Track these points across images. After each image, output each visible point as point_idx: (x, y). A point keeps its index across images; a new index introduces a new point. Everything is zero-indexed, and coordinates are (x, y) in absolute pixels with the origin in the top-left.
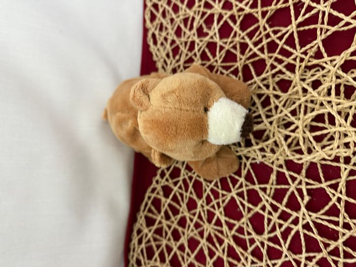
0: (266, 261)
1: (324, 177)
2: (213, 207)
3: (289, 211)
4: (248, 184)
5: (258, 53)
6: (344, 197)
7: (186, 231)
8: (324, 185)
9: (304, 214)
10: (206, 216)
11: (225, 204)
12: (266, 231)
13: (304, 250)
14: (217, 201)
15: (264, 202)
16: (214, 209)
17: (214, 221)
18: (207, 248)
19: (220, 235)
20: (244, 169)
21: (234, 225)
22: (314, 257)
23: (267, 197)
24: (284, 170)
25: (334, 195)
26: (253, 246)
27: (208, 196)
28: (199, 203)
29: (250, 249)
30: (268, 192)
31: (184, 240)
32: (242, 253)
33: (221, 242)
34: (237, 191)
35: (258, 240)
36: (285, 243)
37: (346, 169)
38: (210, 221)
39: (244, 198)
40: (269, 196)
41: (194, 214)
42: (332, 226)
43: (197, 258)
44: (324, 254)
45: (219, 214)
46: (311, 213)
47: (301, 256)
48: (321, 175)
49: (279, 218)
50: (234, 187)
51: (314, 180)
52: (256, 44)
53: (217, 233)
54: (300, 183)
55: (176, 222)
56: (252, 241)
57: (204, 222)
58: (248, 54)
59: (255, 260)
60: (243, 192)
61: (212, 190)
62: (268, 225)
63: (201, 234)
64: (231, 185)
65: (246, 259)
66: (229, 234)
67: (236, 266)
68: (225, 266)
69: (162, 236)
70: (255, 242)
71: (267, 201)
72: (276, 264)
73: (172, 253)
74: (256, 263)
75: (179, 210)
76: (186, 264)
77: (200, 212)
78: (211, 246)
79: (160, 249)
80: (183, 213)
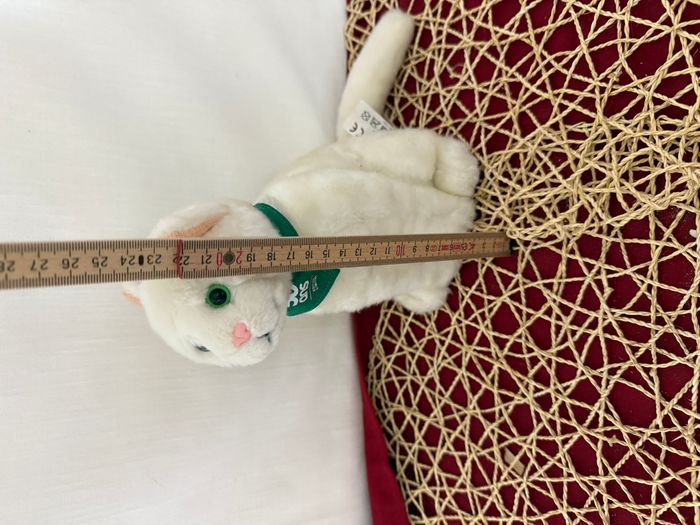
0: (555, 384)
1: (630, 260)
2: (475, 320)
3: (585, 311)
4: (526, 281)
5: (539, 92)
6: (656, 284)
7: (435, 360)
8: (629, 271)
9: (605, 314)
10: (465, 335)
11: (493, 313)
12: (554, 344)
13: (605, 360)
14: (480, 311)
15: (550, 303)
16: (478, 323)
17: (477, 340)
18: (467, 380)
19: (486, 359)
20: (522, 261)
21: (507, 340)
22: (619, 368)
23: (554, 296)
24: (577, 257)
25: (643, 282)
26: (537, 368)
27: (467, 305)
28: (454, 317)
29: (532, 372)
30: (555, 288)
31: (433, 373)
32: (521, 381)
33: (488, 367)
34: (510, 293)
35: (543, 357)
36: (580, 355)
37: (657, 246)
38: (470, 341)
39: (521, 303)
40: (557, 294)
41: (446, 335)
42: (642, 324)
43: (453, 397)
44: (632, 362)
45: (485, 329)
46: (614, 310)
47: (602, 370)
48: (626, 258)
49: (572, 323)
50: (506, 288)
51: (617, 266)
52: (532, 81)
53: (481, 356)
54: (599, 272)
55: (420, 349)
56: (534, 361)
57: (462, 344)
58: (523, 97)
59: (539, 386)
60: (519, 292)
61: (473, 297)
62: (557, 333)
63: (458, 362)
64: (502, 286)
65: (527, 387)
66: (500, 355)
67: (512, 399)
68: (496, 403)
69: (405, 369)
70: (539, 361)
71: (554, 301)
72: (568, 387)
73: (419, 393)
74: (542, 390)
75: (424, 331)
76: (439, 407)
77: (455, 330)
78: (473, 377)
79: (404, 387)
80: (430, 334)
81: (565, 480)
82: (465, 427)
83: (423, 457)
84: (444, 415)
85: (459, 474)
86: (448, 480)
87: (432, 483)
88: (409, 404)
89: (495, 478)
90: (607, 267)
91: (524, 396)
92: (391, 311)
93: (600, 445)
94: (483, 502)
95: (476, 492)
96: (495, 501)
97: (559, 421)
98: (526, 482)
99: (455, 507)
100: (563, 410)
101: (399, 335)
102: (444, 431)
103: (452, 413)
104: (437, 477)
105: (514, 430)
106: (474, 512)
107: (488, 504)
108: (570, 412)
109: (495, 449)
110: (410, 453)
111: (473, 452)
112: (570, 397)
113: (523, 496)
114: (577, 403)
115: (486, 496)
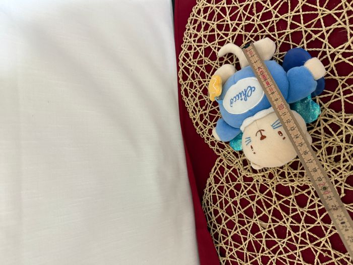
0: (303, 223)
7: (240, 193)
12: (307, 206)
17: (266, 193)
19: (269, 202)
21: (283, 198)
26: (294, 214)
29: (290, 216)
32: (285, 216)
33: (268, 206)
35: (300, 210)
36: (320, 216)
38: (262, 192)
41: (249, 185)
43: (245, 212)
45: (272, 189)
51: (351, 186)
53: (267, 200)
54: (341, 184)
56: (294, 210)
57: (257, 191)
59: (294, 221)
63: (253, 198)
65: (288, 220)
67: (278, 222)
68: (269, 222)
69: (223, 193)
70: (297, 211)
71: (313, 189)
72: (309, 226)
73: (228, 205)
74: (295, 223)
75: (237, 179)
76: (237, 214)
77: (254, 184)
78: (259, 207)
79: (221, 200)
80: (239, 181)
81: (296, 262)
82: (249, 226)
83: (224, 232)
84: (239, 218)
85: (242, 244)
86: (234, 244)
87: (226, 243)
88: (222, 208)
89: (260, 251)
90: (346, 185)
91: (285, 223)
92: (221, 164)
93: (318, 253)
94: (251, 258)
95: (248, 253)
96: (258, 260)
97: (300, 238)
98: (276, 257)
99: (236, 256)
100: (304, 235)
101: (223, 176)
102: (237, 225)
103: (243, 218)
104: (229, 242)
105: (275, 235)
106: (245, 261)
107: (254, 260)
108: (307, 236)
109: (264, 240)
110: (218, 228)
111: (251, 238)
112: (309, 230)
113: (273, 262)
114: (312, 235)
115: (254, 257)
